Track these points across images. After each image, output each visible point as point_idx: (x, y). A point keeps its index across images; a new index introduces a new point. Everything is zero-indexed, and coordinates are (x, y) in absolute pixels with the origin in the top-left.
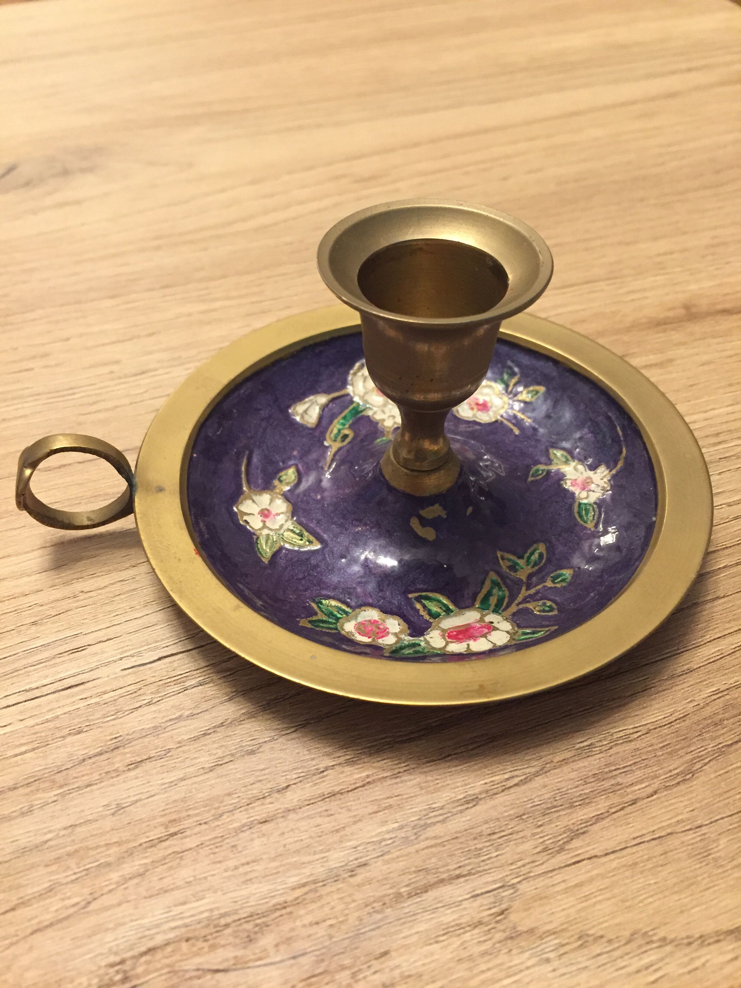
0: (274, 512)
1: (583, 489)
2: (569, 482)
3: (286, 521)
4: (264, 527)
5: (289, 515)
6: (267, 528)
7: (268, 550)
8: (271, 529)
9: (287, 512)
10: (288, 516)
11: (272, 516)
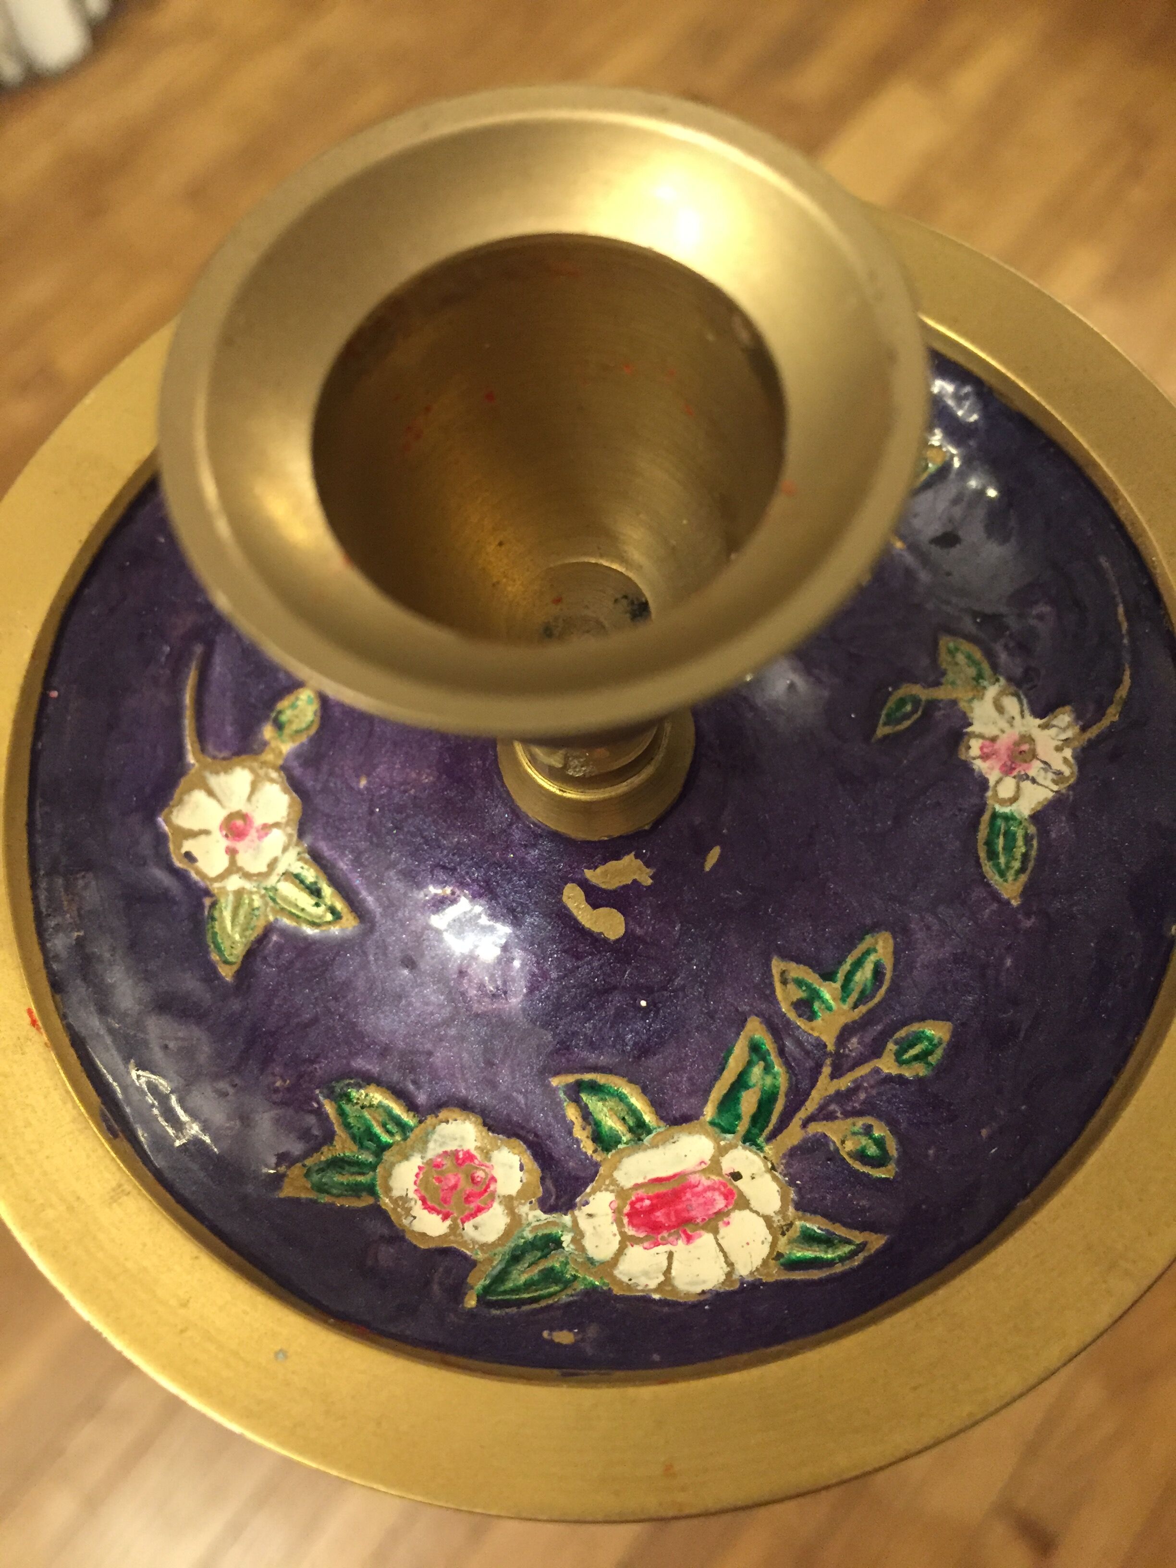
0: (259, 820)
1: (1007, 770)
2: (975, 746)
3: (285, 849)
4: (233, 868)
5: (292, 830)
6: (239, 870)
7: (237, 937)
8: (247, 876)
9: (287, 824)
10: (290, 836)
11: (253, 834)
